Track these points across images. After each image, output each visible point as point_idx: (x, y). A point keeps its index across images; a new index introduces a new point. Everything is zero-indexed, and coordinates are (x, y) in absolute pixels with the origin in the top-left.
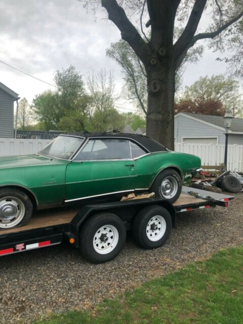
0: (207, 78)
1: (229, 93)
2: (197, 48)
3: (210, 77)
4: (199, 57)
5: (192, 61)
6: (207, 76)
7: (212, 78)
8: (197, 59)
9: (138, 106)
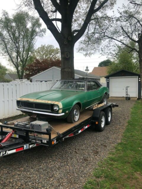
0: (45, 46)
1: (57, 55)
2: (43, 29)
3: (46, 45)
4: (44, 35)
5: (40, 36)
6: (45, 45)
7: (48, 46)
8: (43, 35)
9: (9, 61)
